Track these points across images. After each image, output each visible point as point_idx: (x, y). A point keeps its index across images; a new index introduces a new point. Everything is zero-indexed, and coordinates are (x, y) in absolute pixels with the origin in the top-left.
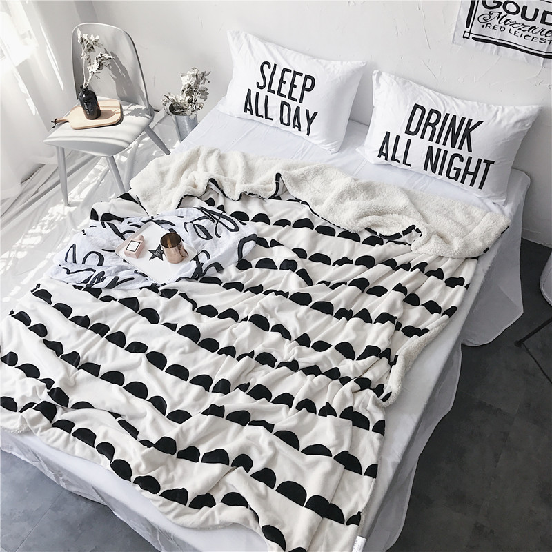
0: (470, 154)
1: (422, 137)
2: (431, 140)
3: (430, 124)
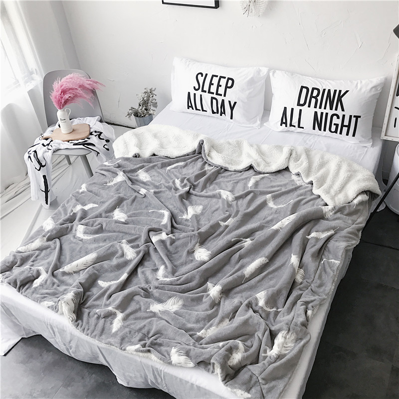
0: (343, 113)
1: (309, 106)
2: (315, 107)
3: (314, 97)
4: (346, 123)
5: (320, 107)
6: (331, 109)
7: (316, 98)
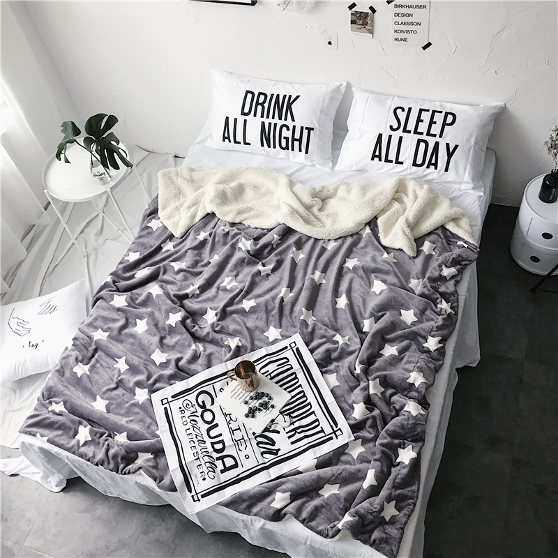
0: (294, 124)
1: (255, 115)
2: (262, 116)
3: (260, 104)
4: (297, 136)
5: (268, 117)
6: (280, 118)
7: (262, 104)
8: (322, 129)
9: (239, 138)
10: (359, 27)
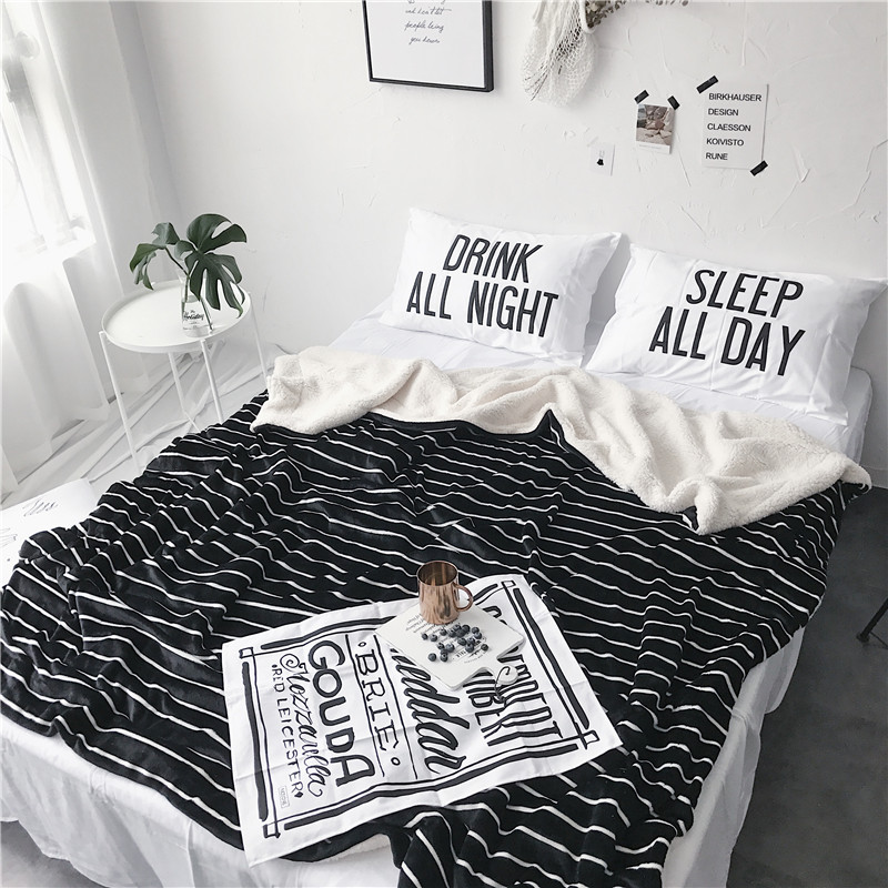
0: (526, 286)
1: (465, 271)
2: (476, 272)
3: (476, 254)
4: (529, 306)
5: (485, 274)
6: (505, 277)
7: (480, 256)
8: (571, 299)
9: (435, 306)
10: (650, 132)
